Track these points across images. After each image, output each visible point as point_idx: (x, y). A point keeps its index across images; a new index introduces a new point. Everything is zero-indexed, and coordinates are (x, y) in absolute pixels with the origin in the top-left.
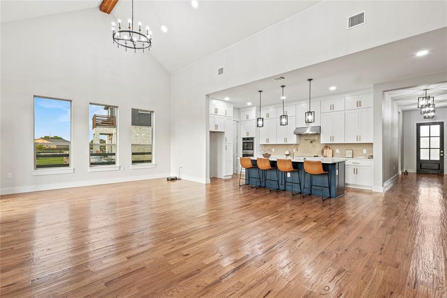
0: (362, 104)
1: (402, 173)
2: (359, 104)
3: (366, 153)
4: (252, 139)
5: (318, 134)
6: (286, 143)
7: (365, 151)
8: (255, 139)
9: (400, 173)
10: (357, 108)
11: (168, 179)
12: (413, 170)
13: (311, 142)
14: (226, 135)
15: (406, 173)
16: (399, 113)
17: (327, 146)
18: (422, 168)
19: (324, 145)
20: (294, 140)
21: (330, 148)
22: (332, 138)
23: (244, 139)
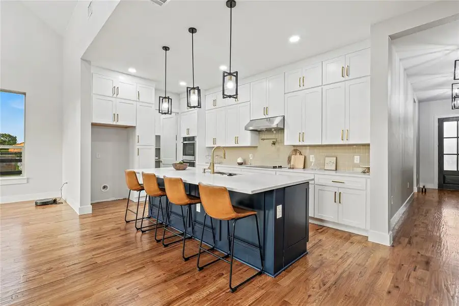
0: (351, 72)
1: (419, 188)
2: (345, 72)
3: (358, 162)
4: (193, 138)
5: (281, 130)
6: (236, 145)
7: (357, 159)
8: (197, 140)
9: (415, 190)
10: (343, 79)
11: (37, 204)
12: (433, 184)
13: (274, 143)
14: (138, 132)
15: (424, 191)
16: (414, 102)
17: (296, 150)
18: (446, 182)
19: (293, 148)
20: (247, 139)
21: (300, 154)
22: (302, 136)
23: (185, 139)
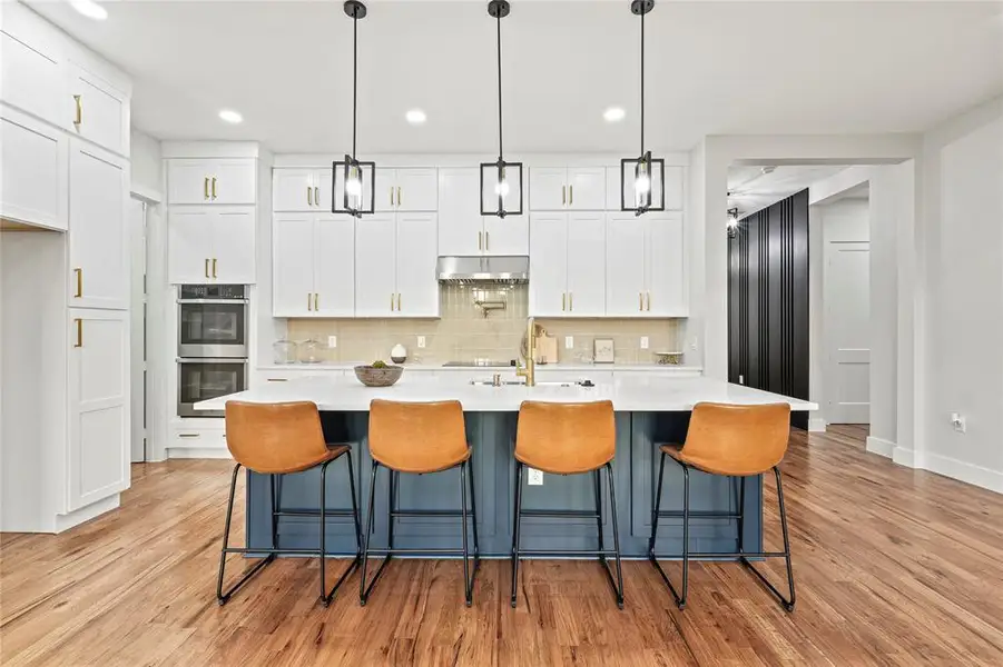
3: (647, 346)
4: (238, 290)
6: (395, 315)
7: (644, 342)
8: (251, 295)
13: (486, 312)
14: (77, 252)
22: (567, 299)
23: (187, 291)
